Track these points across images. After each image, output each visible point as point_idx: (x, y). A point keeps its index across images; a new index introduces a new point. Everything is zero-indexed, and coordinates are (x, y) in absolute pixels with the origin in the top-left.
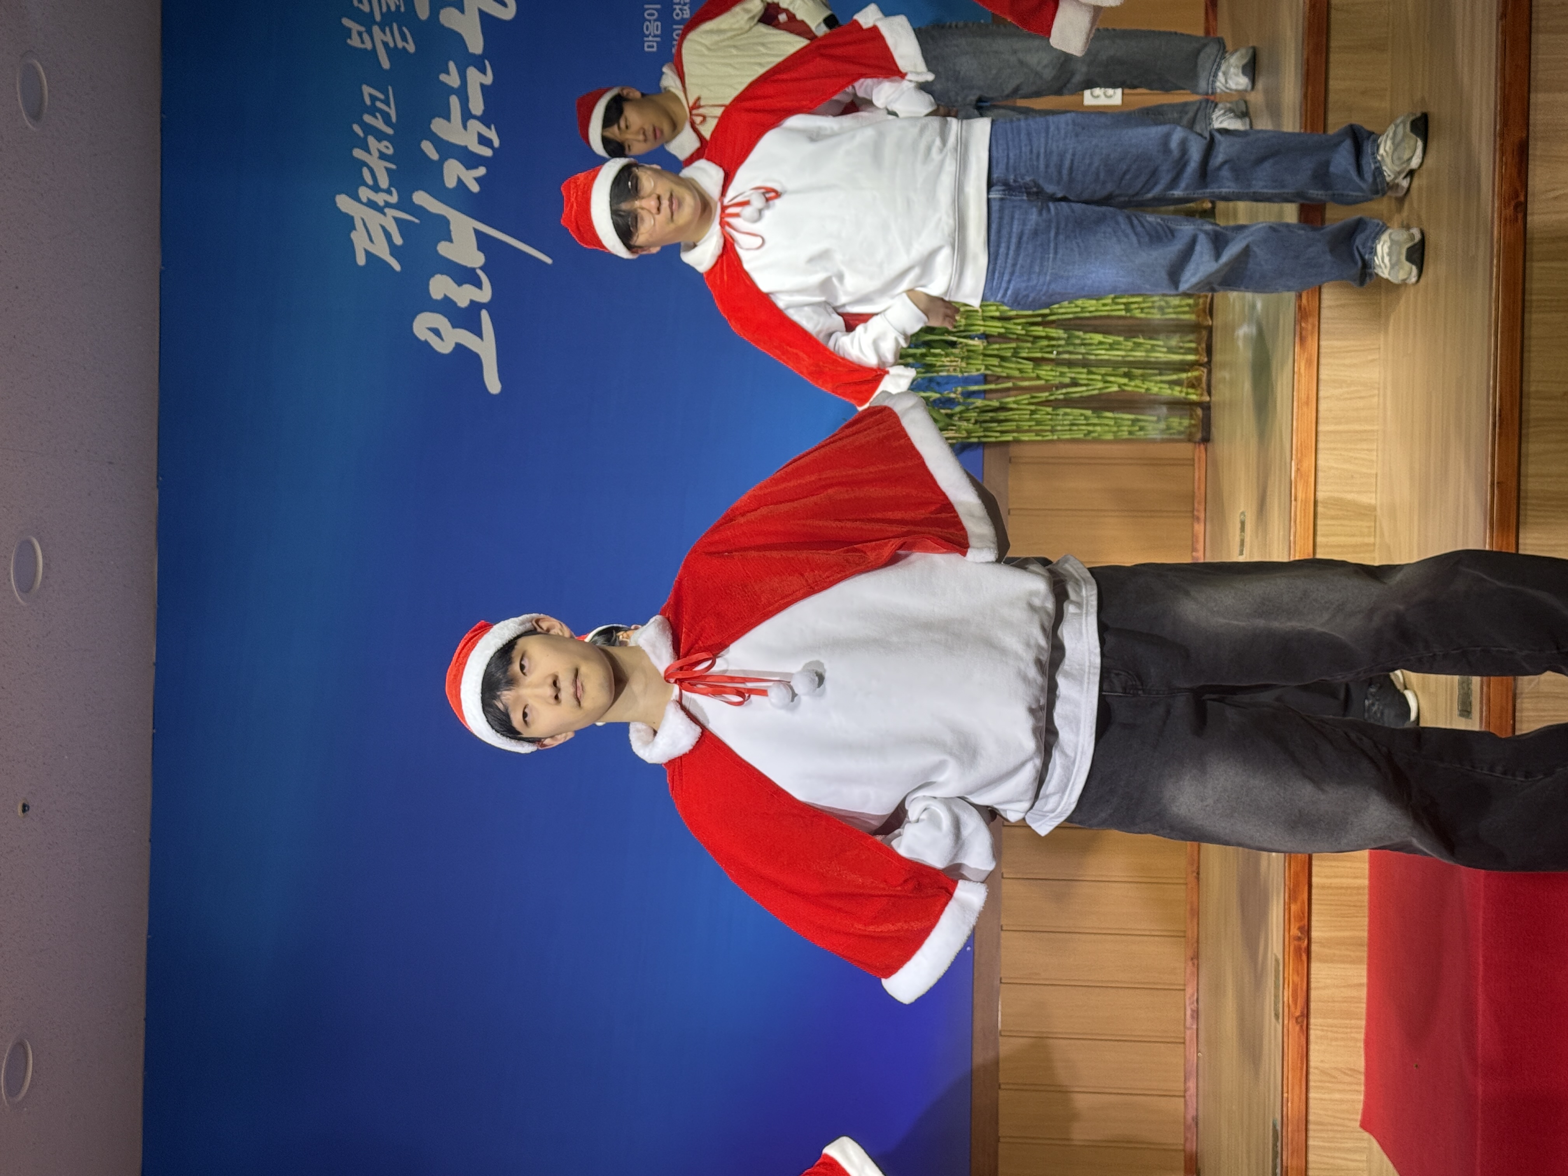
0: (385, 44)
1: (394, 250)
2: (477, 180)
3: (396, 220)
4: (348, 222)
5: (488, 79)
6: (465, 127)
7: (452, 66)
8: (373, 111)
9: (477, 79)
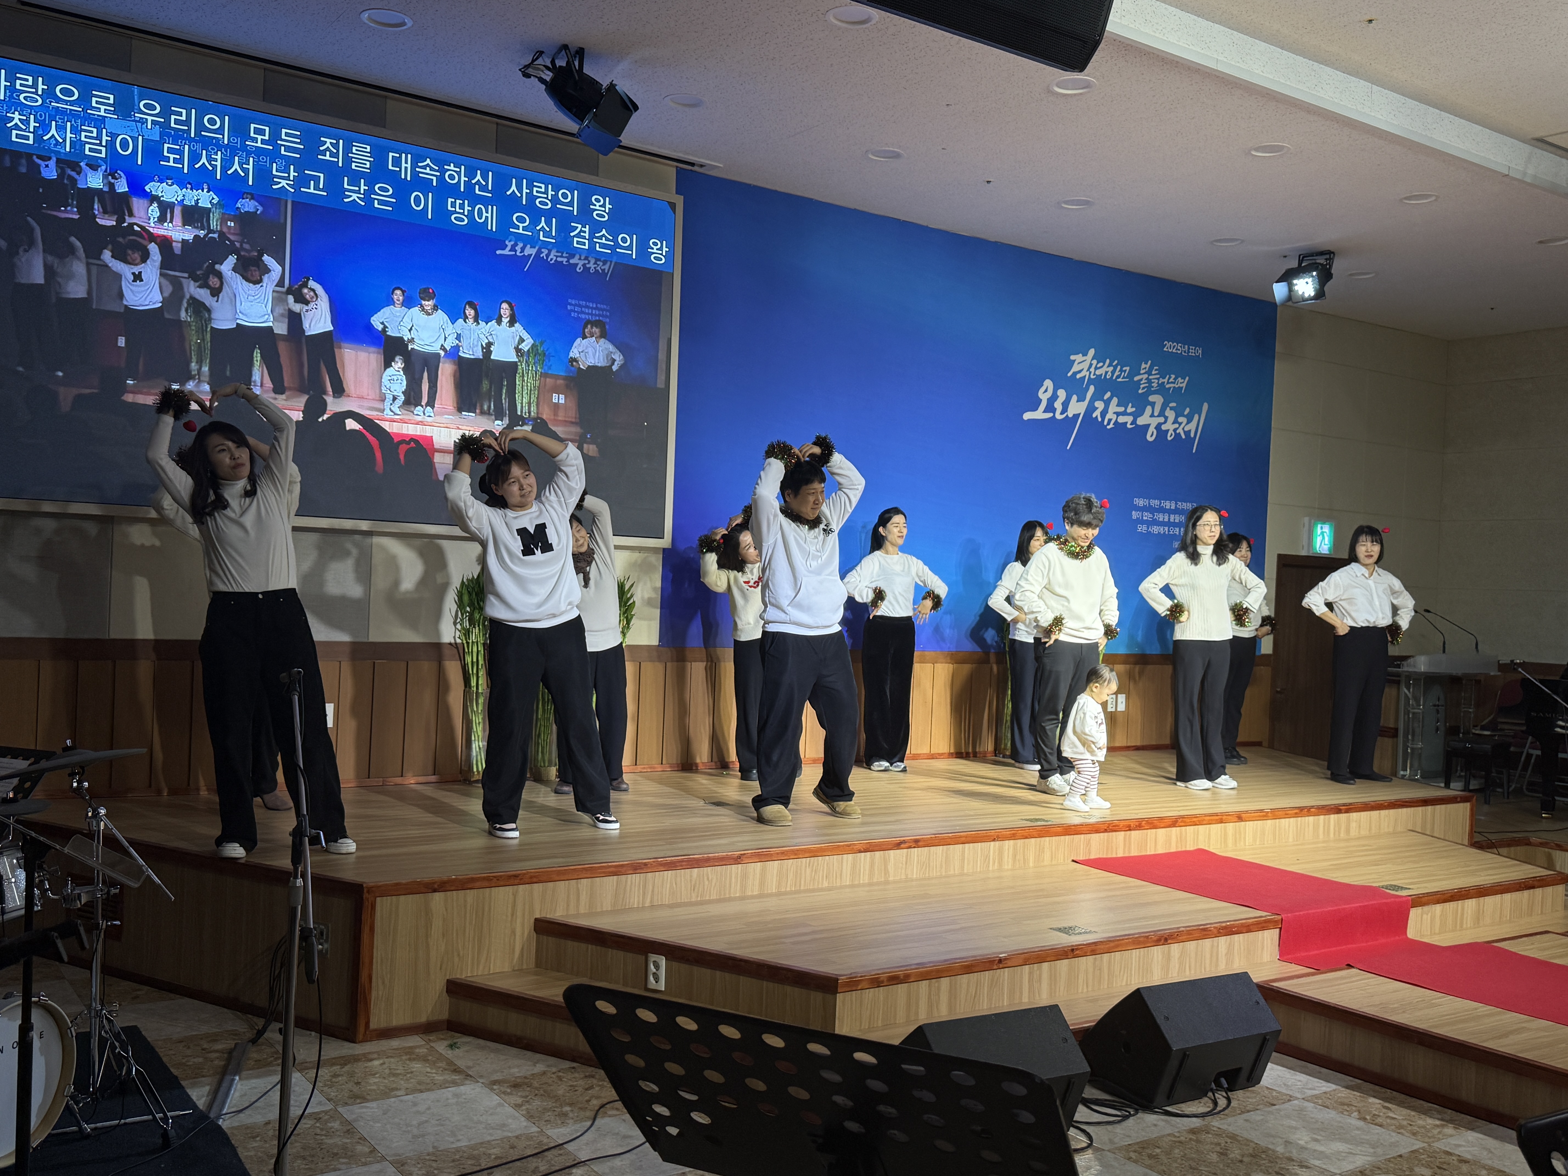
0: (1141, 380)
1: (1075, 373)
2: (1097, 416)
3: (1085, 376)
4: (1085, 354)
5: (1129, 426)
6: (1114, 413)
7: (1134, 409)
8: (1121, 371)
9: (1129, 419)
